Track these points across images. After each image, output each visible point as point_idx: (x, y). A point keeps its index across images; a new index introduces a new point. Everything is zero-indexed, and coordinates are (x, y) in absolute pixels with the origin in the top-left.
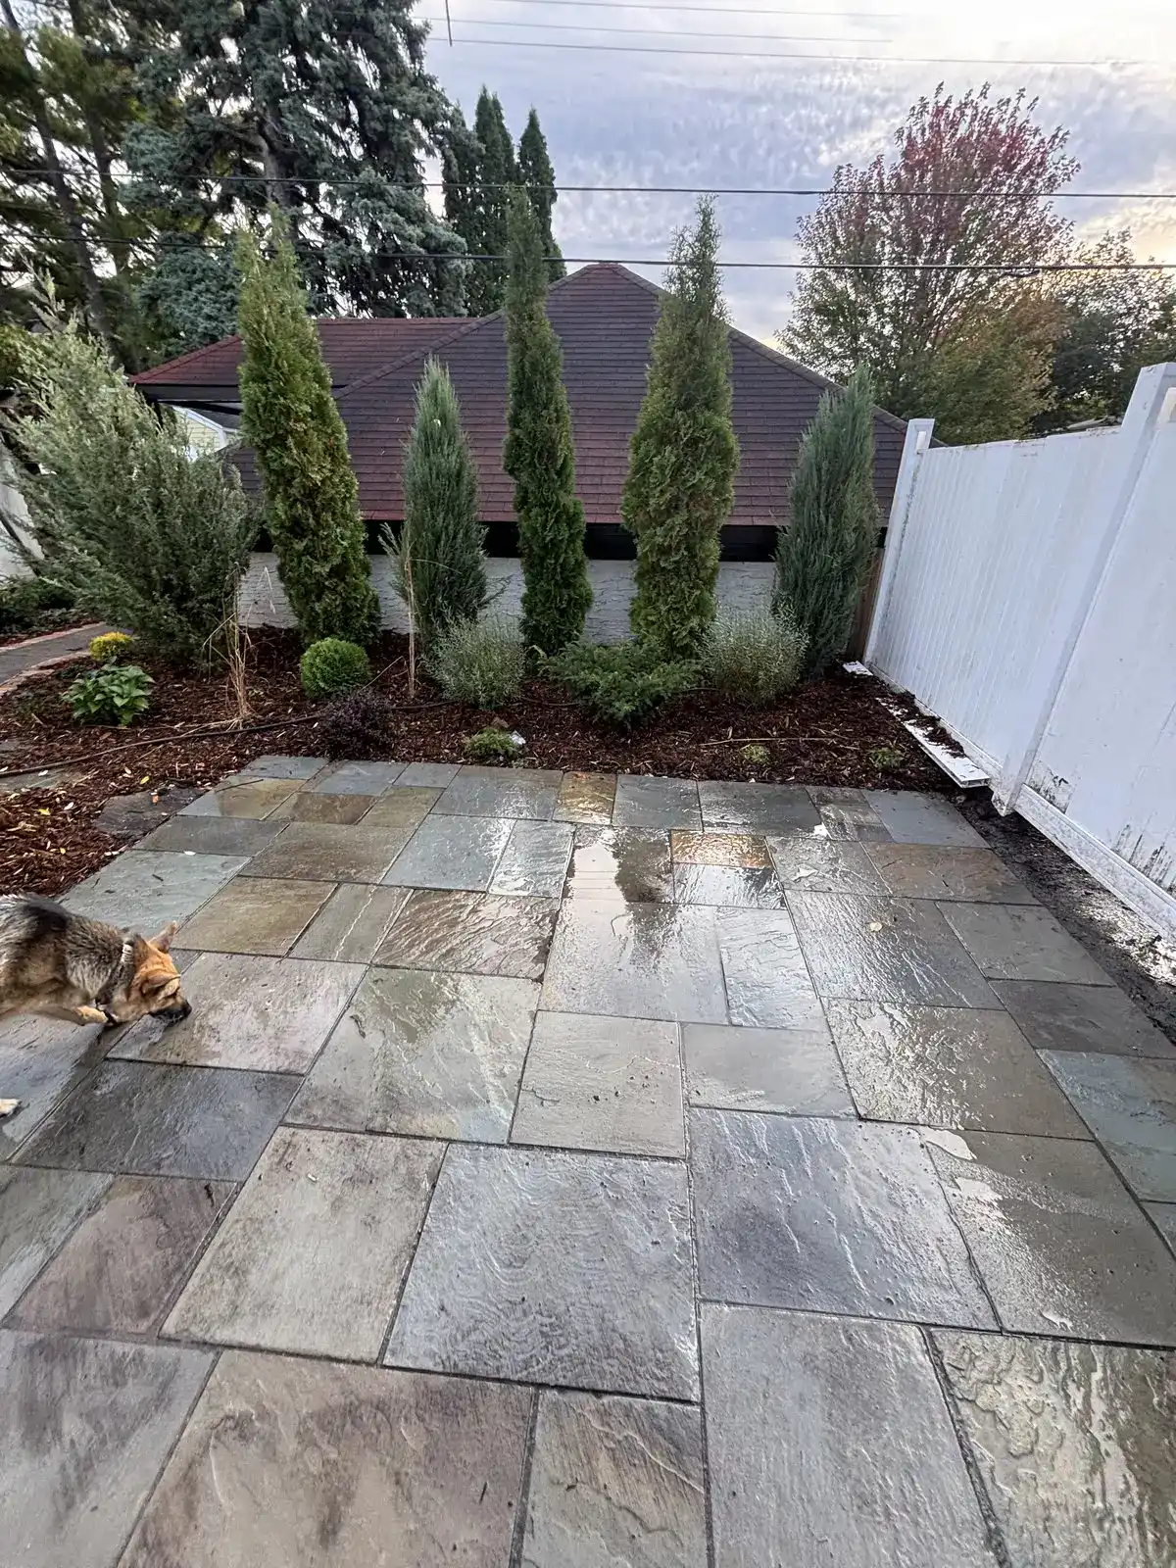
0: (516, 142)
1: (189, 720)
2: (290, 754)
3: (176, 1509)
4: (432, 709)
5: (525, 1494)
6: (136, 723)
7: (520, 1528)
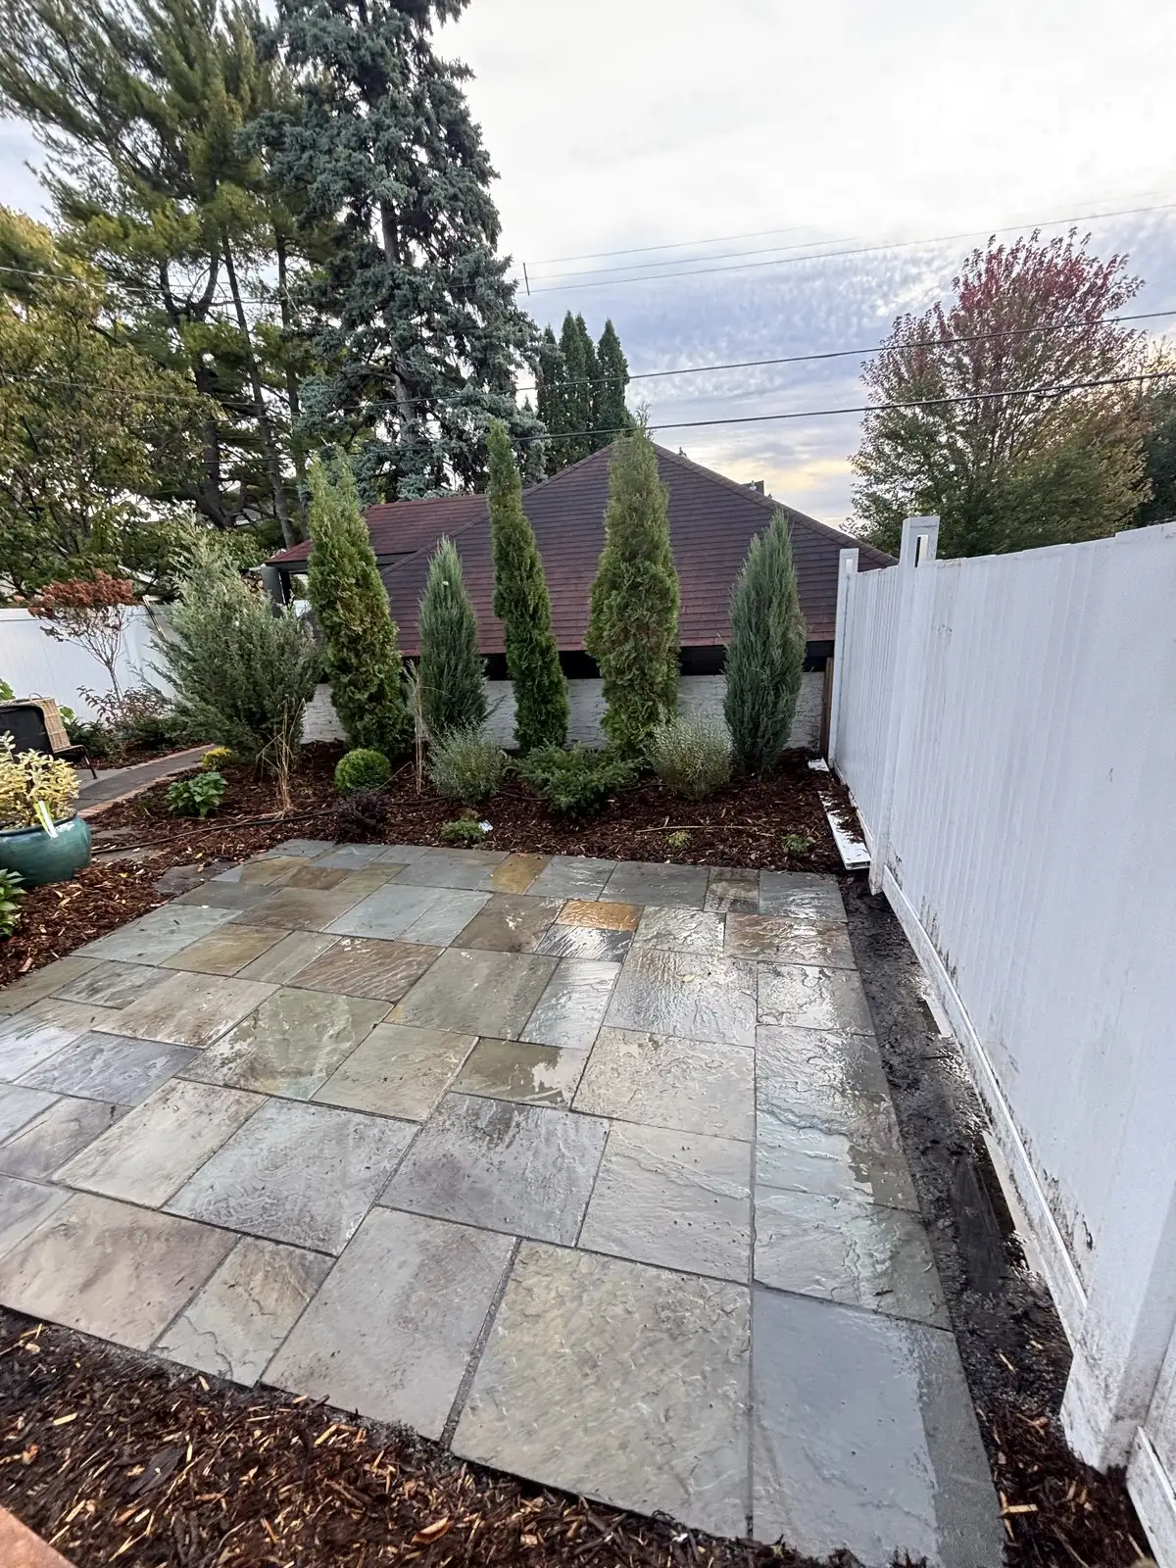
0: (596, 344)
1: (248, 813)
2: (310, 838)
3: (15, 1264)
4: (429, 803)
5: (204, 1285)
6: (210, 814)
7: (190, 1301)
